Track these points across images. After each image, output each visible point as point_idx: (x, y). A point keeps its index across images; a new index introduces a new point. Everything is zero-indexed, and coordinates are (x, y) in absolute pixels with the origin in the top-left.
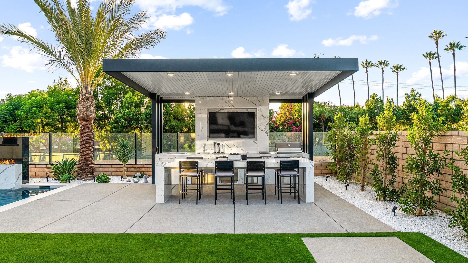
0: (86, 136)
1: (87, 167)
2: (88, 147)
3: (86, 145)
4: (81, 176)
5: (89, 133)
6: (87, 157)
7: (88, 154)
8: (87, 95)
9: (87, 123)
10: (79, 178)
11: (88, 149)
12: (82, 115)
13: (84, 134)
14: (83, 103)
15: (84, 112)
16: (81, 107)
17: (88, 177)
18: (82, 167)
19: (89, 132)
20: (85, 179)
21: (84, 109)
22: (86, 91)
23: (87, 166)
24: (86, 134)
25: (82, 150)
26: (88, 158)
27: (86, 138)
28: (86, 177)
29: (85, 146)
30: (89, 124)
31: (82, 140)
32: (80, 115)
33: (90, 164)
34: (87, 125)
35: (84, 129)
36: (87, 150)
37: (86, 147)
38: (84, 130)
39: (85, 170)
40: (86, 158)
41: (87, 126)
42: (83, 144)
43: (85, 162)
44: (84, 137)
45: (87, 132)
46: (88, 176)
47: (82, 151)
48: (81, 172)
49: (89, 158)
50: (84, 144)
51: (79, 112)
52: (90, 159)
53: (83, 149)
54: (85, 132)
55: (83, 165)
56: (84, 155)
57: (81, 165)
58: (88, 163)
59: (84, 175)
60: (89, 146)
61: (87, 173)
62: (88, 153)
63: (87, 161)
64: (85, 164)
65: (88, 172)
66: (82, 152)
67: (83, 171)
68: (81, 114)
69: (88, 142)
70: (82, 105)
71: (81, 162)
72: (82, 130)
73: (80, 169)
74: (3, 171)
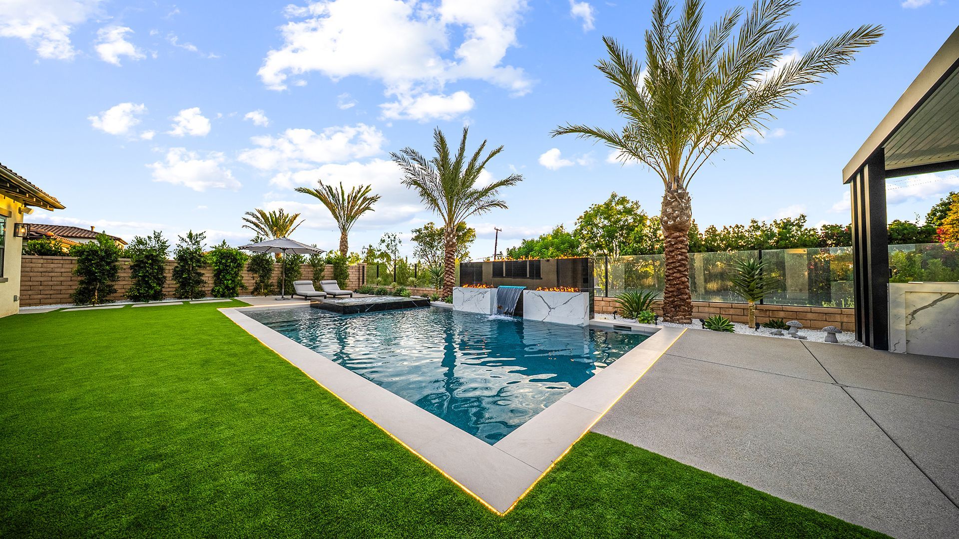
0: (679, 254)
1: (683, 304)
2: (683, 272)
3: (680, 268)
4: (673, 316)
5: (684, 250)
6: (682, 287)
7: (683, 282)
8: (679, 191)
9: (681, 234)
10: (668, 318)
11: (683, 274)
13: (675, 252)
14: (673, 204)
15: (677, 218)
16: (671, 210)
17: (685, 319)
18: (673, 302)
19: (684, 248)
20: (681, 321)
21: (677, 212)
22: (678, 185)
23: (683, 302)
24: (679, 251)
25: (673, 277)
26: (683, 288)
27: (680, 257)
28: (682, 319)
29: (678, 270)
30: (684, 236)
31: (671, 261)
32: (669, 223)
33: (687, 299)
34: (680, 237)
35: (675, 244)
36: (682, 277)
37: (679, 271)
38: (675, 246)
39: (679, 308)
40: (681, 289)
41: (681, 239)
42: (673, 267)
43: (679, 295)
44: (677, 255)
45: (681, 248)
46: (685, 317)
47: (672, 278)
48: (673, 309)
49: (685, 288)
50: (675, 268)
51: (666, 218)
52: (688, 291)
53: (674, 275)
54: (678, 249)
55: (676, 300)
56: (677, 284)
57: (671, 299)
58: (686, 297)
59: (678, 315)
60: (685, 270)
61: (683, 312)
62: (683, 280)
63: (683, 294)
64: (679, 298)
65: (685, 311)
66: (672, 280)
67: (677, 309)
68: (670, 221)
69: (683, 264)
70: (671, 208)
71: (672, 295)
72: (672, 245)
73: (669, 306)
74: (569, 300)
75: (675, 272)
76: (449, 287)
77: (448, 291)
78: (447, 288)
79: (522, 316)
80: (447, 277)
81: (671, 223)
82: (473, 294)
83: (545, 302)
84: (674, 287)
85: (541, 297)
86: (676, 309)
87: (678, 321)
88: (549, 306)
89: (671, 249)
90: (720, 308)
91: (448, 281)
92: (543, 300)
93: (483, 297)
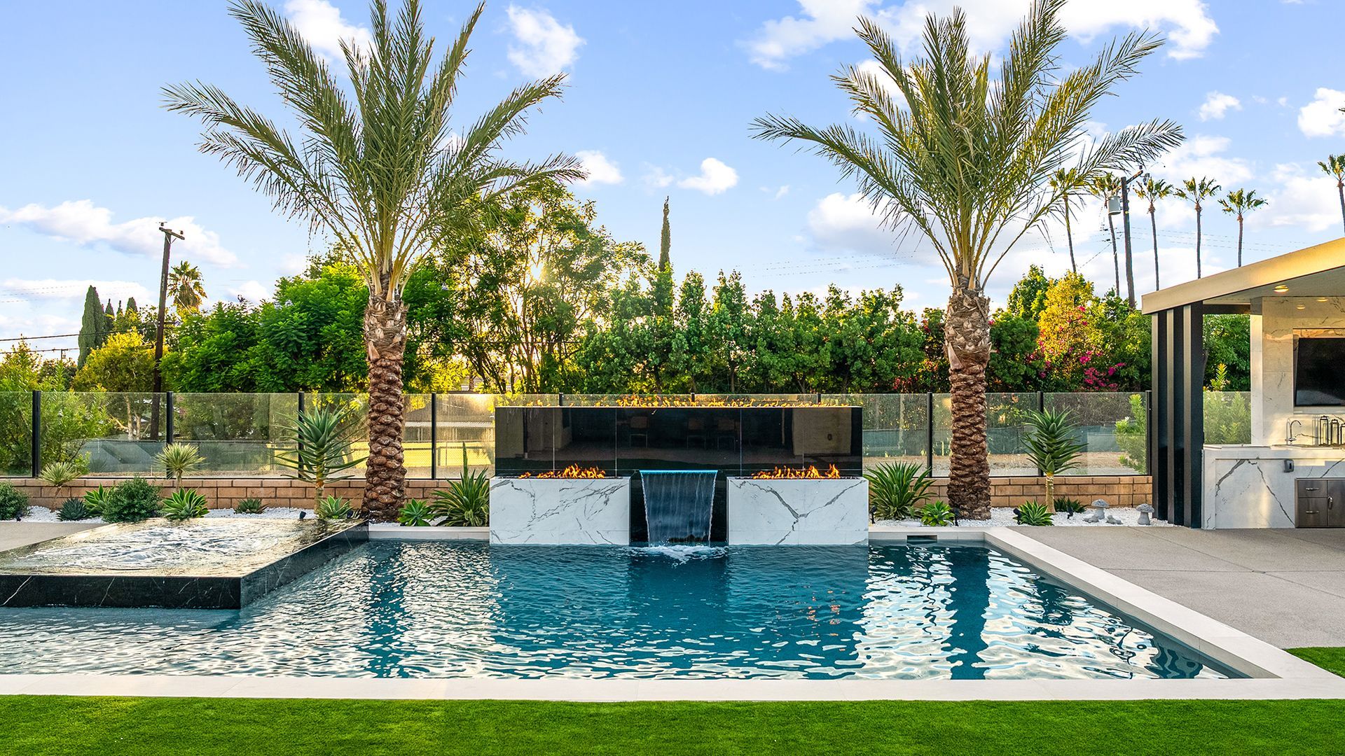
0: (979, 403)
1: (985, 485)
4: (974, 507)
7: (984, 450)
8: (979, 295)
9: (981, 368)
10: (966, 513)
12: (973, 347)
13: (974, 398)
14: (972, 315)
15: (980, 340)
16: (970, 325)
18: (973, 483)
19: (984, 392)
20: (982, 515)
22: (976, 283)
23: (984, 483)
24: (979, 397)
25: (970, 440)
27: (981, 408)
28: (984, 511)
29: (977, 429)
32: (967, 347)
34: (980, 372)
35: (974, 384)
36: (982, 440)
37: (979, 431)
38: (974, 388)
39: (982, 493)
41: (981, 376)
42: (971, 424)
43: (981, 472)
46: (987, 507)
47: (969, 443)
48: (974, 496)
50: (973, 425)
51: (962, 338)
53: (973, 438)
54: (977, 393)
55: (976, 480)
56: (977, 453)
57: (968, 479)
59: (979, 506)
61: (986, 499)
62: (983, 447)
64: (981, 477)
66: (969, 445)
67: (979, 495)
68: (970, 344)
69: (983, 419)
70: (972, 322)
71: (970, 472)
72: (969, 385)
73: (965, 491)
74: (837, 497)
75: (974, 433)
81: (970, 348)
83: (784, 503)
84: (973, 459)
85: (775, 493)
86: (977, 496)
87: (980, 515)
88: (793, 512)
89: (967, 392)
92: (781, 499)
93: (606, 503)
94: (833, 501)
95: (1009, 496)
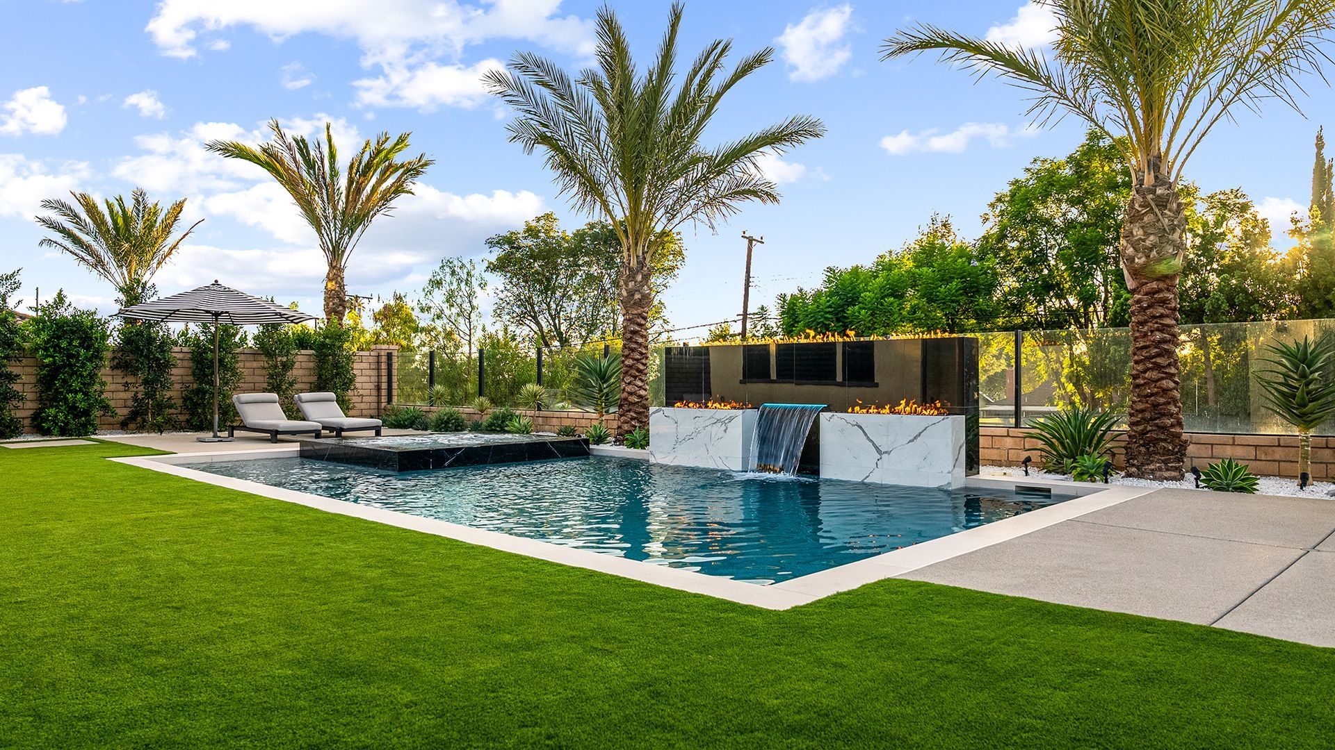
0: (1158, 330)
1: (1163, 437)
2: (1164, 367)
3: (1159, 360)
4: (1143, 464)
5: (1168, 321)
6: (1162, 400)
7: (1165, 391)
8: (1159, 192)
9: (1162, 285)
10: (1134, 469)
11: (1166, 373)
12: (1143, 259)
13: (1150, 324)
14: (1146, 219)
15: (1151, 249)
16: (1141, 232)
17: (1167, 470)
18: (1144, 433)
19: (1167, 316)
20: (1158, 474)
21: (1152, 238)
22: (1156, 177)
23: (1163, 433)
24: (1157, 323)
25: (1145, 378)
26: (1164, 404)
27: (1158, 336)
28: (1160, 469)
29: (1155, 363)
30: (1168, 290)
31: (1142, 344)
32: (1137, 260)
33: (1172, 426)
34: (1159, 291)
35: (1149, 307)
36: (1162, 379)
37: (1158, 367)
38: (1148, 312)
39: (1154, 446)
40: (1159, 405)
41: (1161, 295)
42: (1146, 358)
43: (1156, 419)
44: (1152, 331)
45: (1162, 316)
46: (1166, 464)
47: (1142, 382)
48: (1143, 449)
49: (1169, 403)
50: (1149, 358)
51: (1132, 249)
52: (1174, 409)
53: (1147, 375)
54: (1154, 317)
55: (1149, 428)
56: (1152, 395)
57: (1140, 428)
58: (1168, 422)
59: (1152, 462)
60: (1169, 365)
61: (1164, 455)
62: (1165, 386)
63: (1164, 415)
64: (1156, 425)
65: (1167, 451)
66: (1142, 385)
67: (1151, 449)
68: (1140, 255)
69: (1166, 350)
70: (1143, 227)
71: (1142, 418)
72: (1142, 309)
73: (1136, 442)
74: (920, 434)
75: (1148, 369)
76: (634, 408)
77: (633, 419)
78: (629, 411)
79: (816, 472)
80: (629, 384)
81: (1140, 260)
82: (700, 423)
83: (868, 438)
84: (1147, 402)
85: (861, 427)
86: (1148, 449)
87: (1153, 474)
88: (877, 448)
89: (1141, 318)
90: (1256, 446)
91: (631, 394)
92: (866, 434)
93: (725, 431)
94: (915, 438)
95: (1279, 461)
